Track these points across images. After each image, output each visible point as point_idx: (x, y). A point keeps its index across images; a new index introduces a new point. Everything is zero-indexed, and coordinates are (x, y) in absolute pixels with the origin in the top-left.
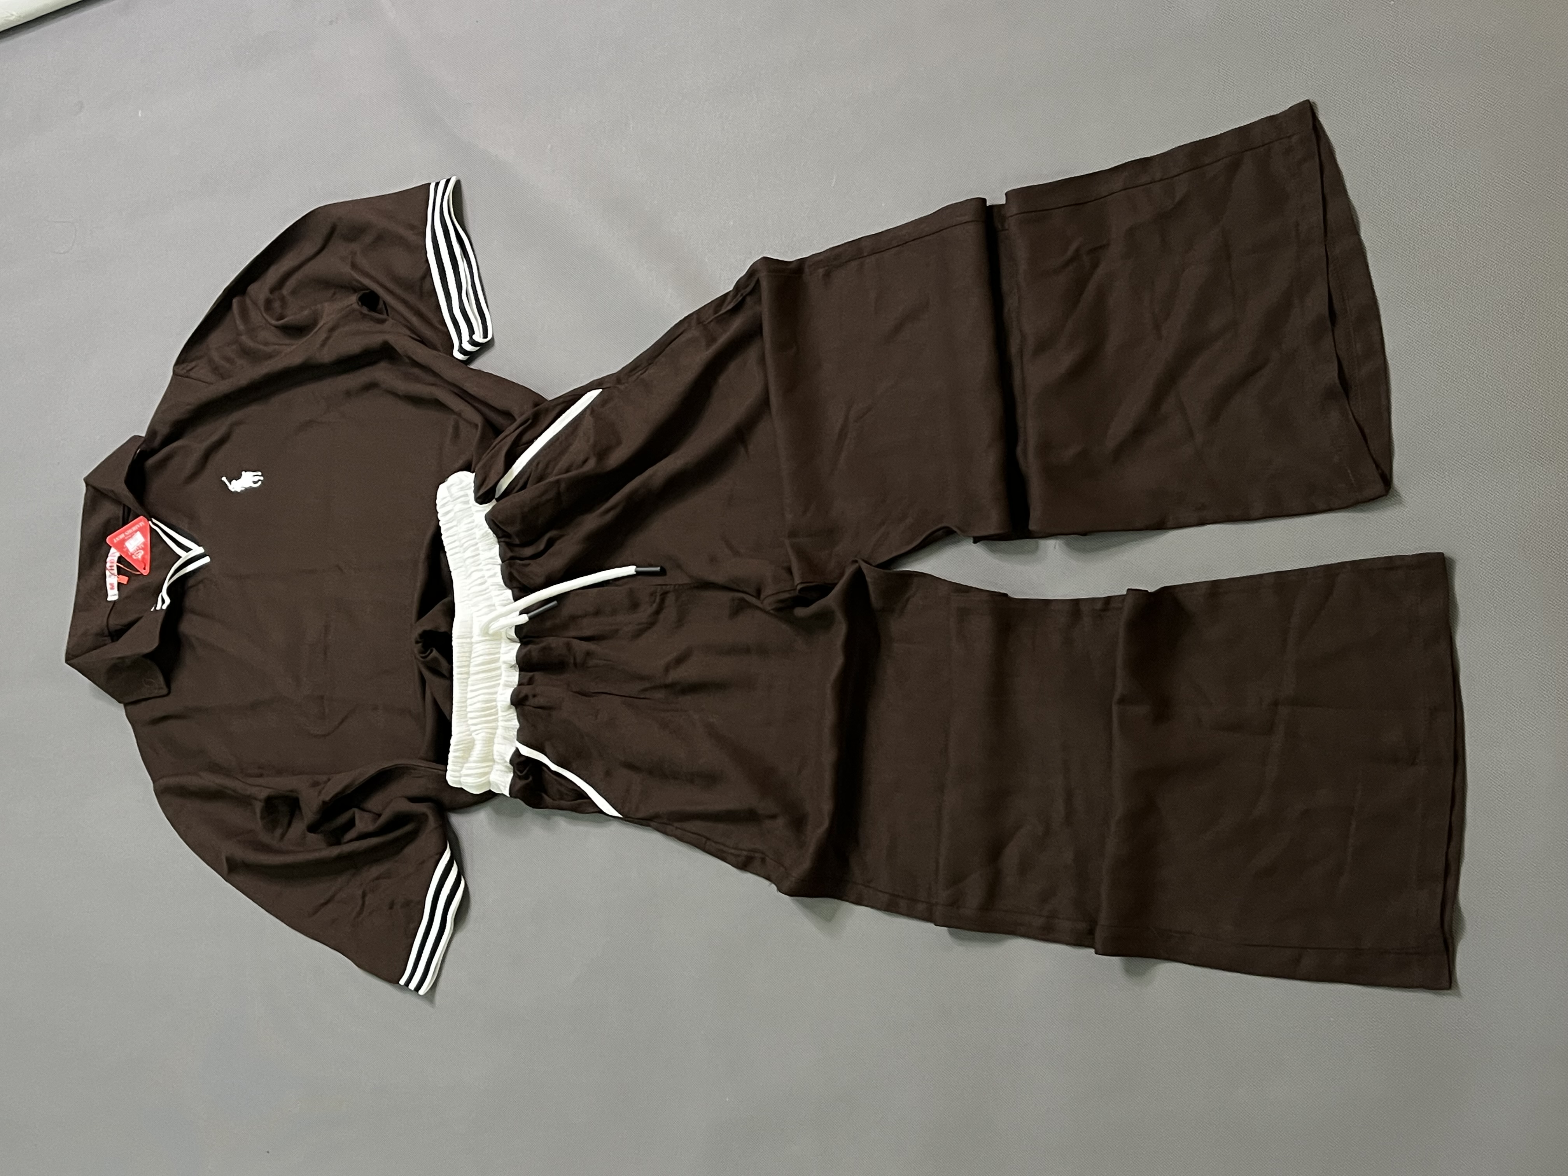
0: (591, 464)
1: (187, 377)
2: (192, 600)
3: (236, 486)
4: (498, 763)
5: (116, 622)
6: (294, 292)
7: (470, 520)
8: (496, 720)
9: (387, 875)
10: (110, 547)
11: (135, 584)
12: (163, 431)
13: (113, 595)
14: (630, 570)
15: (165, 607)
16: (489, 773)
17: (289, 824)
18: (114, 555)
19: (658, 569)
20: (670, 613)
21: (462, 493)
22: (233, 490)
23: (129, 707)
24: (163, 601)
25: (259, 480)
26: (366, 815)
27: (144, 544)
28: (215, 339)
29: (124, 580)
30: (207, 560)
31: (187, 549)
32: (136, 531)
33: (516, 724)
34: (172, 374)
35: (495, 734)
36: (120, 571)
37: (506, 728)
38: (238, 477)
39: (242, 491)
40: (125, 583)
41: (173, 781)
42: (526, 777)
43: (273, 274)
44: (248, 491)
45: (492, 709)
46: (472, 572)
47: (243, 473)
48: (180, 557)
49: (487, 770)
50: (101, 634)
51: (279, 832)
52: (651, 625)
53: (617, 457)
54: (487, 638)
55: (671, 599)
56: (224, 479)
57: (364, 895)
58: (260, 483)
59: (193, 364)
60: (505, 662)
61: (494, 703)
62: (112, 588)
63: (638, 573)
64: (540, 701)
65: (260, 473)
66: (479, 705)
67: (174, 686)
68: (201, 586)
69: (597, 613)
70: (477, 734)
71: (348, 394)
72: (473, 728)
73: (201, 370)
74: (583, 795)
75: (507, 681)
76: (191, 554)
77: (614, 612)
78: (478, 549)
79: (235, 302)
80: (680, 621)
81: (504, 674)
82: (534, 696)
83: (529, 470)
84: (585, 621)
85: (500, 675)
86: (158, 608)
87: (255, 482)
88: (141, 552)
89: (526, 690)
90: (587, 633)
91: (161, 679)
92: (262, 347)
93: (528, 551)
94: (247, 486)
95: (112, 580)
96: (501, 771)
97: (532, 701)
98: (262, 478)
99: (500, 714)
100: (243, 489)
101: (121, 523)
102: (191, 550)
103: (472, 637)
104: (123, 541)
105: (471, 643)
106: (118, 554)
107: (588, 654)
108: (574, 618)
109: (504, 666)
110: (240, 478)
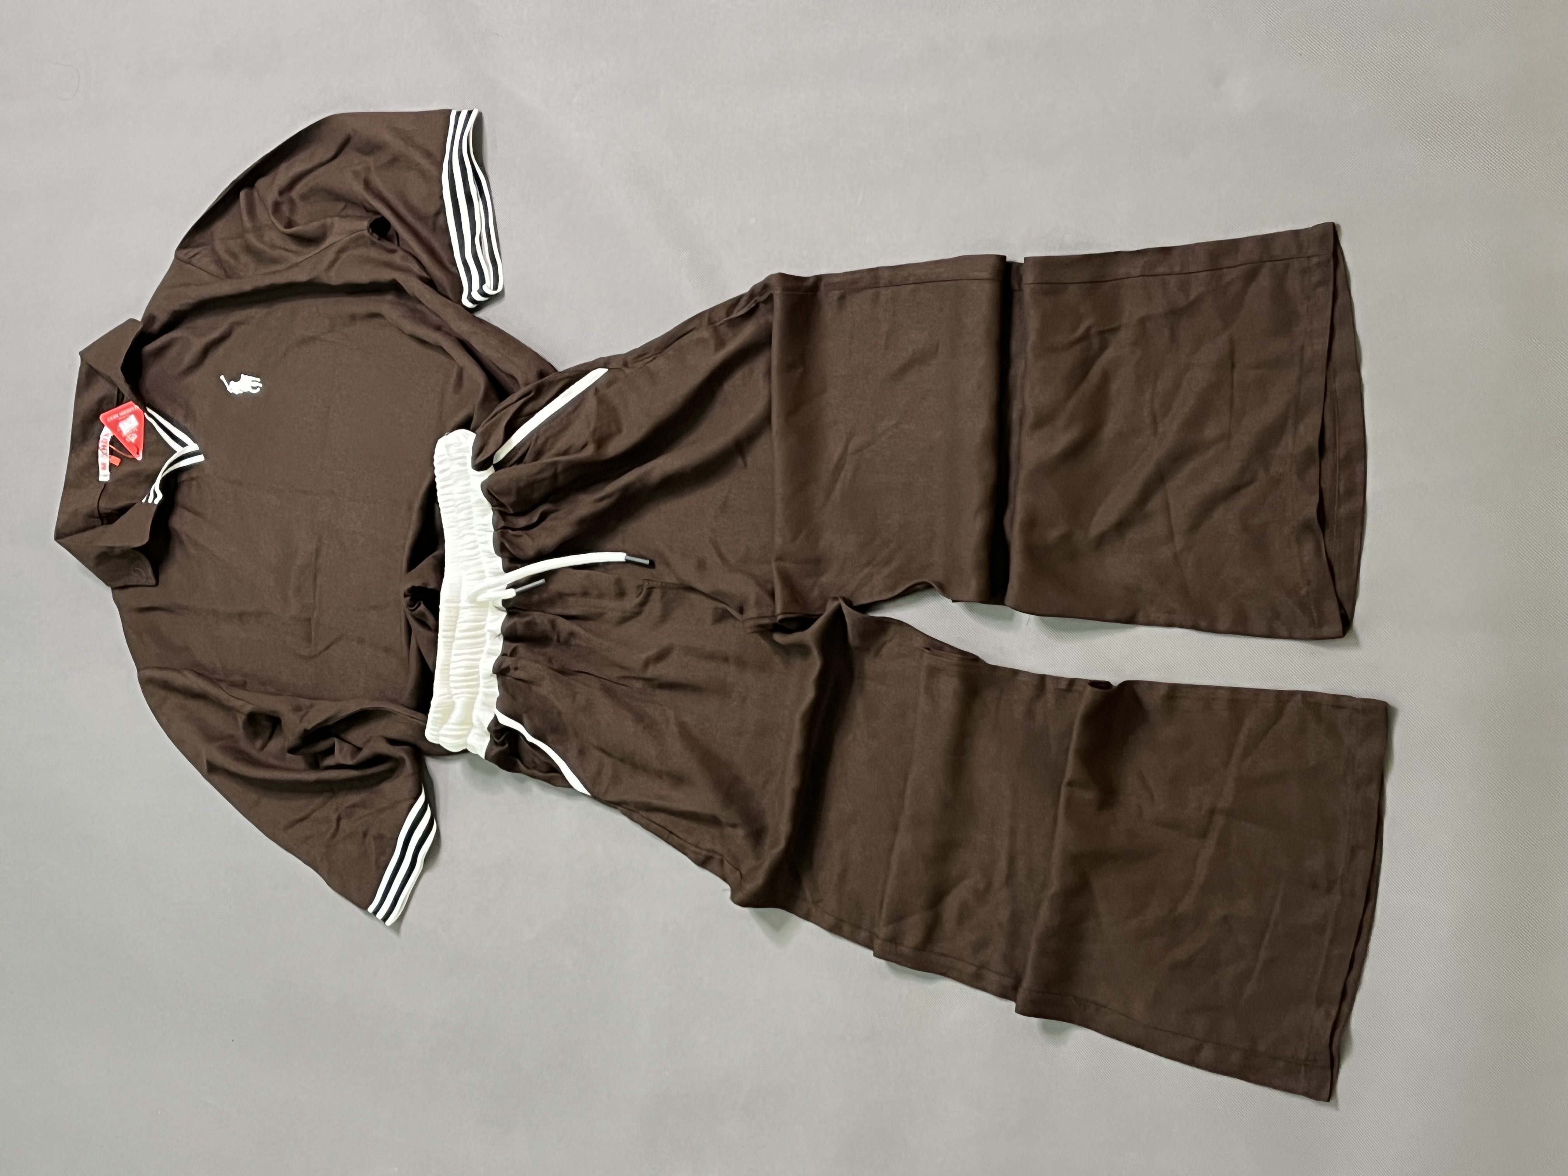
0: (589, 452)
1: (189, 263)
2: (185, 495)
3: (235, 388)
4: (476, 727)
5: (107, 505)
6: (304, 197)
7: (465, 482)
8: (478, 686)
9: (363, 805)
10: (104, 426)
11: (128, 468)
12: (162, 317)
13: (104, 476)
14: (620, 557)
15: (157, 502)
16: (467, 736)
17: (270, 738)
18: (106, 434)
19: (647, 562)
20: (655, 606)
21: (460, 455)
22: (231, 392)
23: (117, 591)
24: (155, 496)
25: (258, 387)
26: (346, 747)
27: (139, 428)
28: (220, 228)
29: (117, 461)
30: (200, 458)
31: (183, 445)
32: (131, 414)
33: (495, 692)
34: (173, 257)
35: (475, 698)
36: (112, 452)
37: (486, 695)
38: (237, 379)
39: (239, 394)
40: (117, 465)
41: (158, 674)
42: (502, 744)
43: (283, 174)
44: (246, 395)
45: (475, 674)
46: (464, 535)
47: (242, 375)
48: (176, 452)
49: (464, 732)
50: (91, 516)
51: (259, 743)
52: (637, 613)
53: (616, 447)
54: (473, 605)
55: (657, 595)
56: (222, 378)
57: (339, 820)
58: (258, 390)
59: (196, 250)
60: (489, 631)
61: (477, 670)
62: (104, 468)
63: (627, 562)
64: (520, 674)
65: (259, 380)
66: (462, 670)
67: (162, 578)
68: (194, 483)
69: (585, 594)
70: (458, 698)
71: (353, 318)
72: (454, 691)
73: (203, 258)
74: (555, 769)
75: (490, 649)
76: (187, 450)
77: (601, 596)
78: (471, 513)
79: (242, 194)
80: (665, 616)
81: (488, 642)
82: (516, 669)
83: (528, 444)
84: (571, 600)
85: (484, 642)
86: (150, 501)
87: (254, 388)
88: (135, 437)
89: (509, 662)
90: (573, 612)
91: (150, 570)
92: (268, 250)
93: (522, 522)
94: (246, 391)
95: (104, 459)
96: (479, 735)
97: (512, 673)
98: (261, 385)
99: (482, 682)
100: (241, 392)
101: (115, 402)
102: (187, 445)
103: (459, 602)
104: (117, 422)
105: (458, 608)
106: (111, 435)
107: (572, 634)
108: (561, 596)
109: (488, 635)
110: (238, 381)
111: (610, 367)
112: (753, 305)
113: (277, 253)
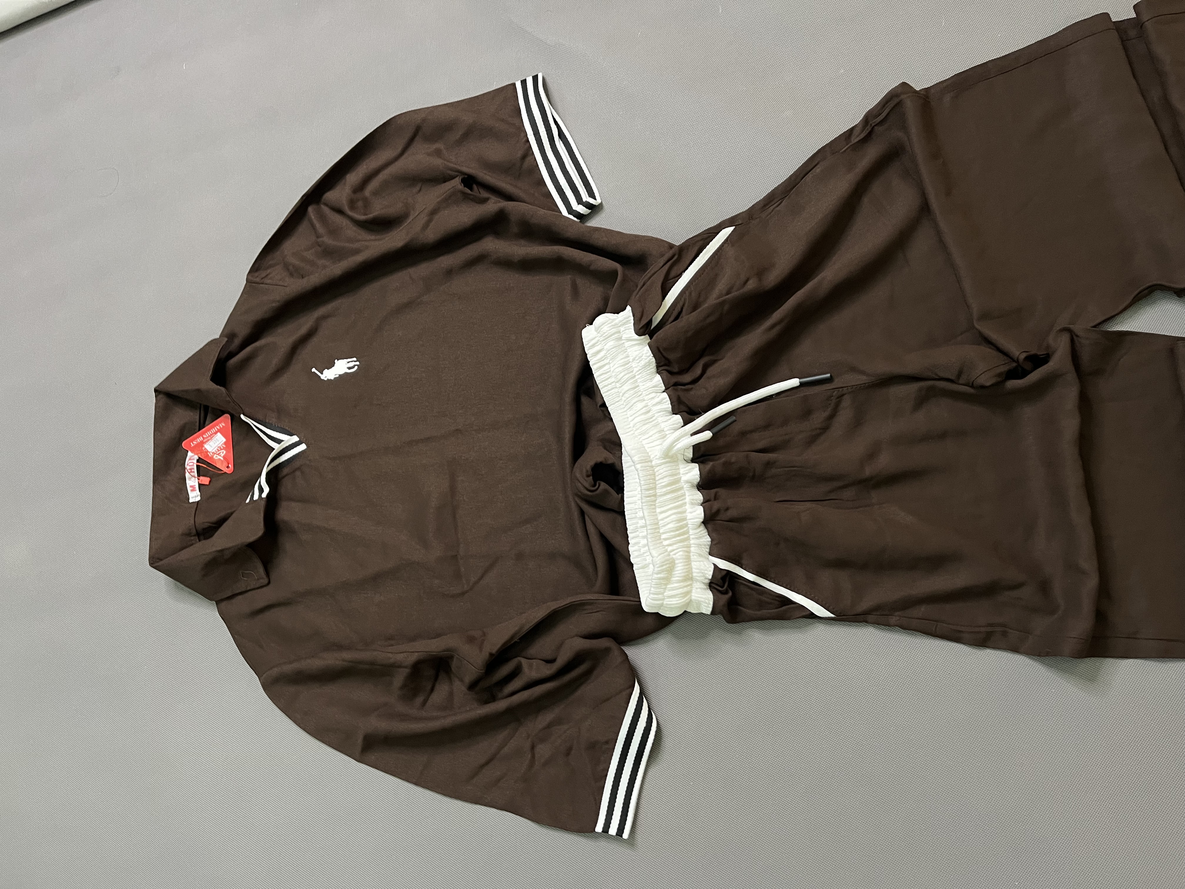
0: (751, 285)
1: (262, 284)
2: (288, 488)
3: (328, 375)
4: (697, 581)
5: (204, 520)
6: (376, 193)
8: (688, 539)
9: (558, 722)
10: (188, 451)
11: (220, 483)
12: (243, 332)
13: (194, 496)
14: (794, 382)
15: (264, 495)
16: (689, 593)
17: (432, 690)
18: (191, 460)
19: (829, 375)
20: (845, 415)
22: (326, 379)
23: (223, 604)
24: (261, 490)
25: (355, 365)
26: (534, 662)
27: (225, 443)
28: (289, 246)
29: (206, 480)
30: (303, 447)
31: (279, 441)
32: (216, 433)
33: (707, 540)
34: (245, 282)
35: (689, 552)
36: (200, 473)
37: (699, 545)
38: (331, 365)
39: (335, 378)
40: (208, 483)
41: (283, 669)
42: (725, 593)
43: (353, 178)
44: (343, 378)
45: (684, 528)
46: (635, 403)
47: (336, 361)
48: (274, 449)
49: (685, 589)
50: (189, 534)
51: (420, 700)
52: (825, 429)
53: (772, 278)
54: (667, 460)
55: (846, 402)
56: (314, 370)
57: (533, 748)
58: (356, 367)
59: (269, 271)
60: (687, 482)
61: (685, 522)
62: (193, 490)
63: (802, 384)
64: (732, 513)
65: (355, 359)
66: (671, 526)
67: (273, 576)
68: (298, 473)
69: (767, 426)
70: (675, 554)
71: (449, 273)
72: (670, 549)
73: (276, 274)
74: (787, 601)
75: (693, 500)
76: (283, 445)
77: (785, 422)
79: (310, 209)
80: (858, 422)
81: (687, 494)
82: (727, 509)
83: (681, 303)
84: (756, 436)
85: (685, 495)
86: (256, 497)
87: (349, 368)
88: (223, 452)
89: (716, 505)
90: (760, 445)
91: (261, 570)
92: (347, 245)
93: (687, 378)
94: (342, 372)
95: (192, 482)
96: (701, 588)
97: (723, 516)
98: (358, 363)
99: (691, 532)
100: (338, 376)
101: (197, 428)
102: (283, 441)
103: (651, 461)
104: (202, 443)
105: (652, 467)
106: (196, 457)
107: (769, 464)
108: (743, 434)
109: (686, 486)
110: (334, 366)
111: (737, 224)
112: (870, 130)
113: (356, 245)
